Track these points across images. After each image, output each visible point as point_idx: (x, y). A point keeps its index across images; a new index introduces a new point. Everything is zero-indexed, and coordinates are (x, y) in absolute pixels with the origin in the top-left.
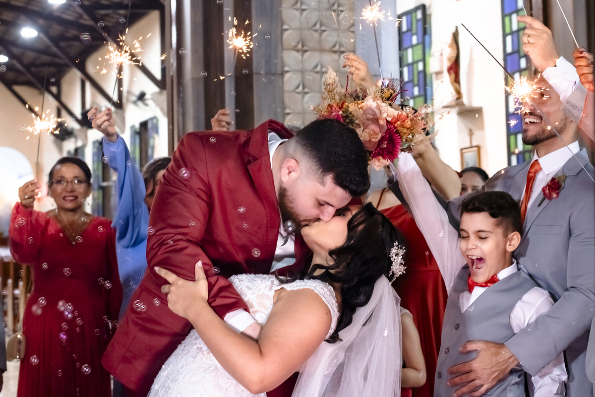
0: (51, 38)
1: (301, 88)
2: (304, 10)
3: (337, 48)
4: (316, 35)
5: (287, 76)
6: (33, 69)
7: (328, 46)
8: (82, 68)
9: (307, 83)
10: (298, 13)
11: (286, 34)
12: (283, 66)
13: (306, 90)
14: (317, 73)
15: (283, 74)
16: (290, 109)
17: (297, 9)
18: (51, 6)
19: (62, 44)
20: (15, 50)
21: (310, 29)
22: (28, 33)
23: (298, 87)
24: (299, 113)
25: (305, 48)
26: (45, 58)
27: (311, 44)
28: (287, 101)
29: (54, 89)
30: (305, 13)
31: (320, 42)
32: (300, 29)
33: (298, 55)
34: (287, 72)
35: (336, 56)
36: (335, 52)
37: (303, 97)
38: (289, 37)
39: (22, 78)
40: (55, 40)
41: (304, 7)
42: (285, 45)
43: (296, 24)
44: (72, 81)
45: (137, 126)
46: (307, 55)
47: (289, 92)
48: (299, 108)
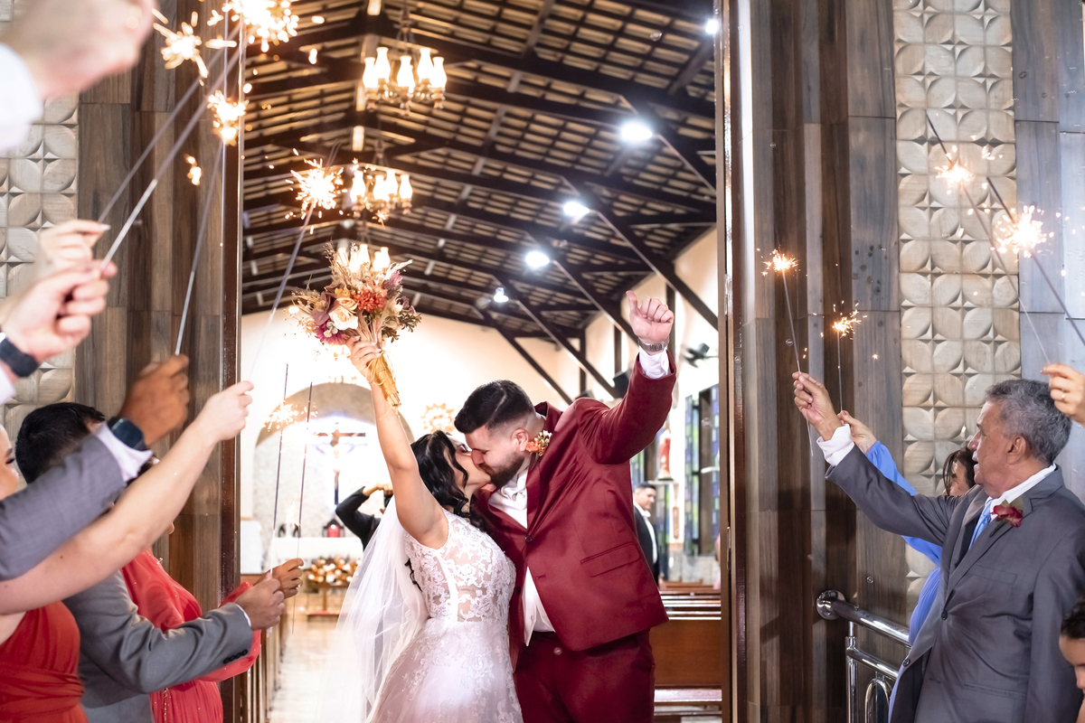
0: (569, 268)
1: (929, 335)
2: (936, 209)
3: (989, 269)
4: (955, 248)
5: (907, 314)
6: (544, 313)
7: (974, 266)
8: (616, 312)
9: (939, 326)
10: (925, 214)
11: (905, 248)
12: (901, 298)
13: (938, 337)
14: (956, 309)
15: (900, 311)
16: (911, 367)
17: (924, 209)
18: (569, 219)
19: (586, 276)
20: (518, 286)
21: (945, 239)
22: (536, 260)
23: (925, 332)
24: (926, 374)
25: (937, 270)
26: (564, 298)
27: (946, 263)
28: (906, 354)
29: (575, 343)
30: (936, 214)
31: (961, 259)
32: (930, 240)
33: (926, 281)
34: (908, 308)
35: (987, 282)
36: (986, 276)
37: (934, 349)
38: (911, 253)
39: (530, 327)
40: (576, 270)
41: (934, 204)
42: (904, 266)
43: (924, 232)
44: (602, 329)
45: (696, 398)
46: (938, 280)
47: (910, 339)
48: (926, 367)
